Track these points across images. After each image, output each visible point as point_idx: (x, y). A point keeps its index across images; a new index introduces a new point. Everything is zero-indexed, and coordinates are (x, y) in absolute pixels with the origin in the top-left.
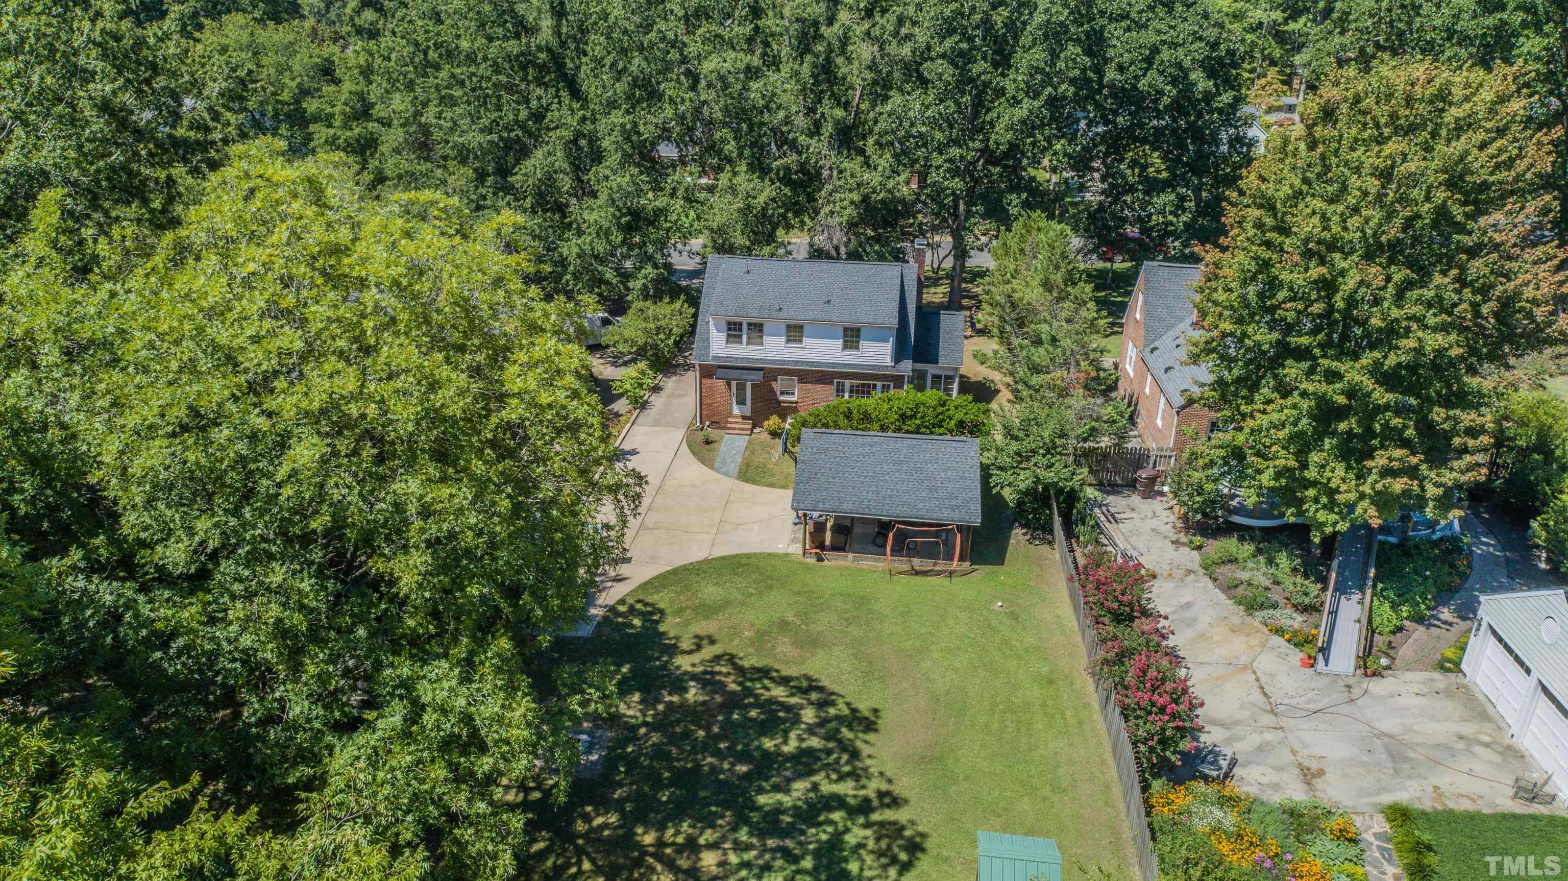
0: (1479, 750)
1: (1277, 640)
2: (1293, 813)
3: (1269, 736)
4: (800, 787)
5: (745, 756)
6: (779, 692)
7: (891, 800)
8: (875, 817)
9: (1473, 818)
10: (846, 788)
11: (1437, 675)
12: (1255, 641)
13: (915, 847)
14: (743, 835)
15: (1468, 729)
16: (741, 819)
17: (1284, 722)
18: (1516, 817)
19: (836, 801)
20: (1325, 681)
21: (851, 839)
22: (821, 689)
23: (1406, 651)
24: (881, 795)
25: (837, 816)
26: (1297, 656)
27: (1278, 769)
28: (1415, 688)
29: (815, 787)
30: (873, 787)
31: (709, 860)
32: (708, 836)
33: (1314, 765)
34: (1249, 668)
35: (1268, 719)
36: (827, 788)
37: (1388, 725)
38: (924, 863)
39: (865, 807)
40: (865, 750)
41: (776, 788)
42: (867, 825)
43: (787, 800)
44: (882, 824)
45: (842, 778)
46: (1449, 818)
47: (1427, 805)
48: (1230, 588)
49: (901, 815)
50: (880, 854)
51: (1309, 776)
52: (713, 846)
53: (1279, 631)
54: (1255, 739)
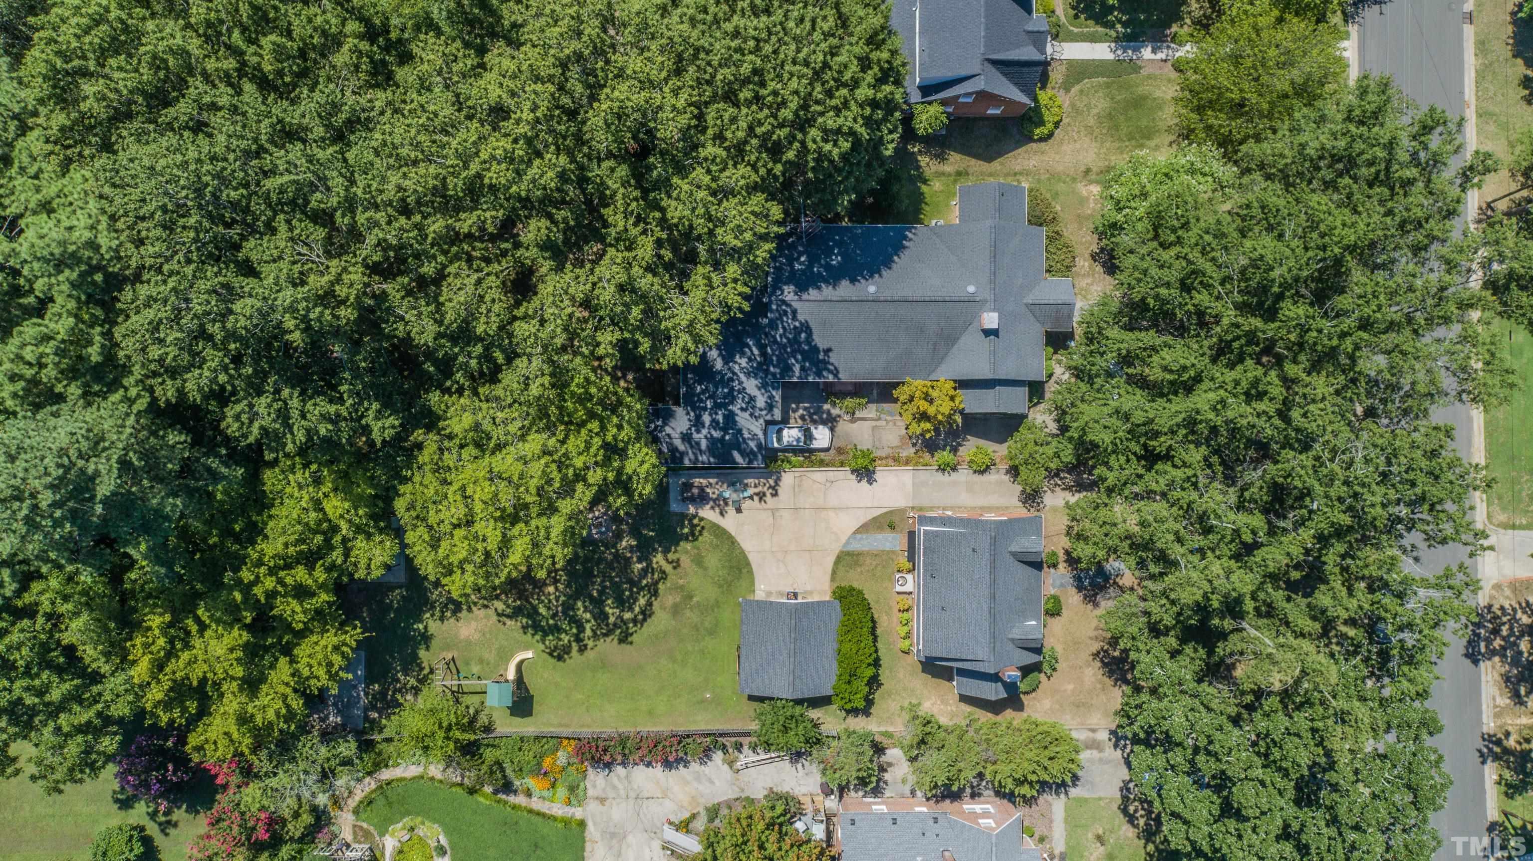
1: (687, 815)
2: (579, 788)
4: (588, 616)
5: (601, 592)
6: (642, 601)
7: (582, 649)
8: (574, 643)
9: (583, 849)
10: (588, 632)
12: (685, 805)
13: (560, 658)
14: (562, 598)
16: (569, 597)
17: (631, 802)
19: (581, 628)
20: (658, 824)
21: (563, 636)
22: (644, 620)
24: (586, 646)
25: (574, 631)
26: (676, 819)
27: (605, 790)
29: (588, 621)
31: (551, 589)
32: (561, 587)
33: (607, 803)
34: (666, 796)
35: (632, 795)
36: (588, 626)
38: (554, 661)
41: (585, 607)
42: (569, 641)
43: (580, 612)
44: (570, 646)
45: (593, 631)
46: (581, 839)
47: (587, 835)
48: (729, 804)
49: (574, 652)
50: (555, 647)
51: (601, 800)
52: (557, 589)
53: (692, 817)
54: (620, 786)
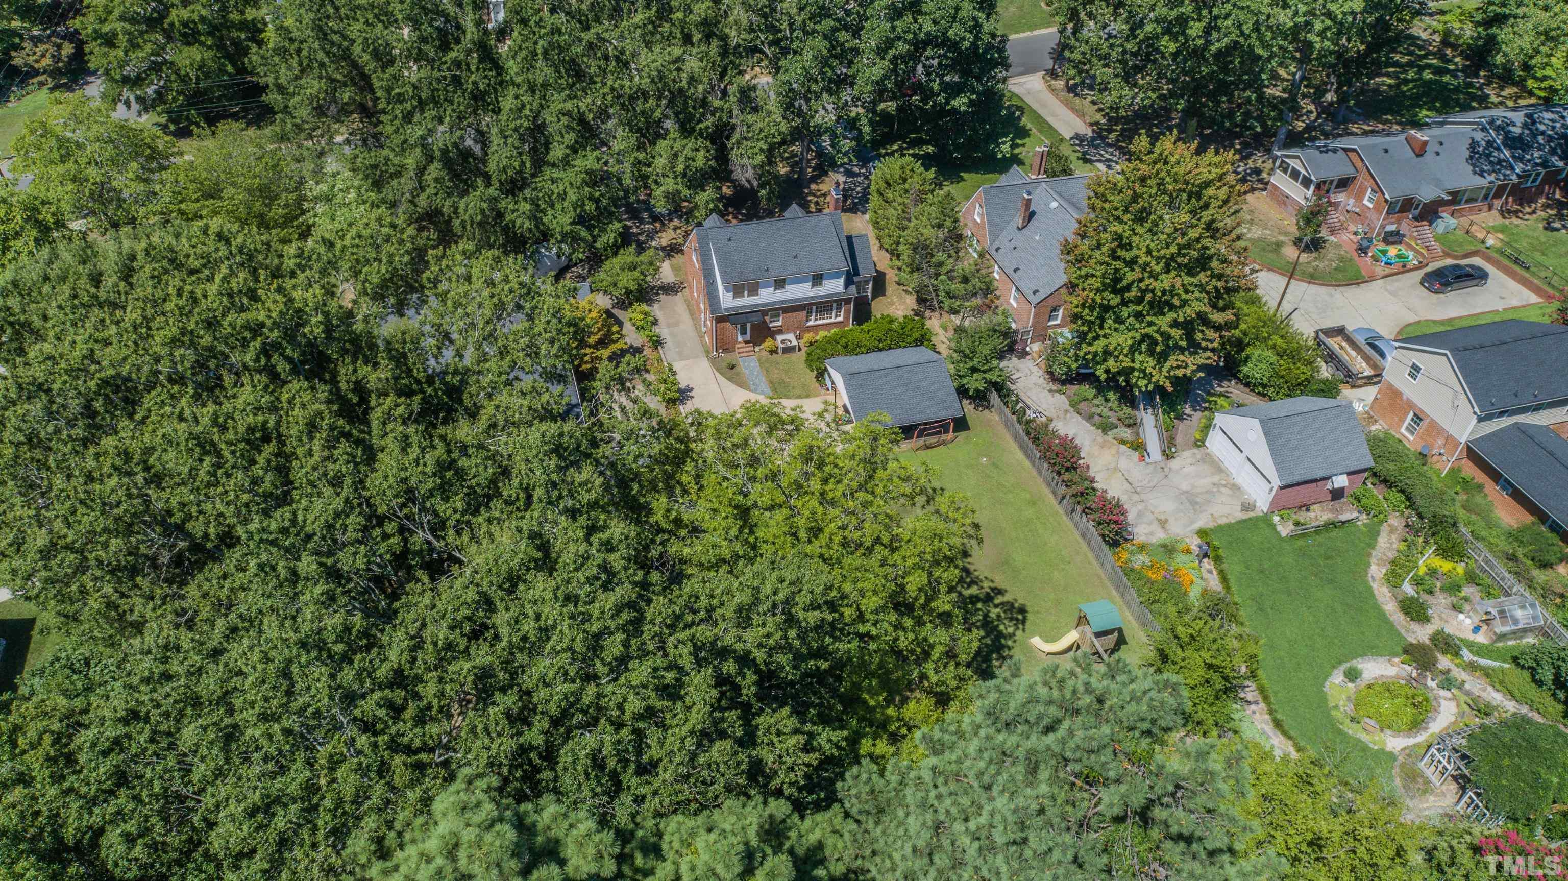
0: (1223, 490)
1: (1123, 448)
2: (1164, 546)
3: (1140, 507)
8: (997, 601)
9: (1229, 526)
11: (1196, 451)
12: (1113, 451)
15: (1216, 479)
18: (1245, 521)
19: (975, 598)
20: (1151, 467)
21: (993, 615)
23: (1179, 439)
25: (979, 605)
26: (1136, 455)
27: (1150, 524)
28: (1189, 461)
30: (986, 584)
33: (1163, 517)
34: (1117, 469)
35: (1136, 497)
37: (1185, 486)
39: (988, 599)
40: (972, 568)
42: (996, 606)
44: (1002, 604)
45: (969, 586)
46: (1220, 529)
47: (1211, 525)
48: (1089, 418)
49: (1007, 598)
50: (1011, 619)
51: (1163, 523)
53: (1123, 442)
